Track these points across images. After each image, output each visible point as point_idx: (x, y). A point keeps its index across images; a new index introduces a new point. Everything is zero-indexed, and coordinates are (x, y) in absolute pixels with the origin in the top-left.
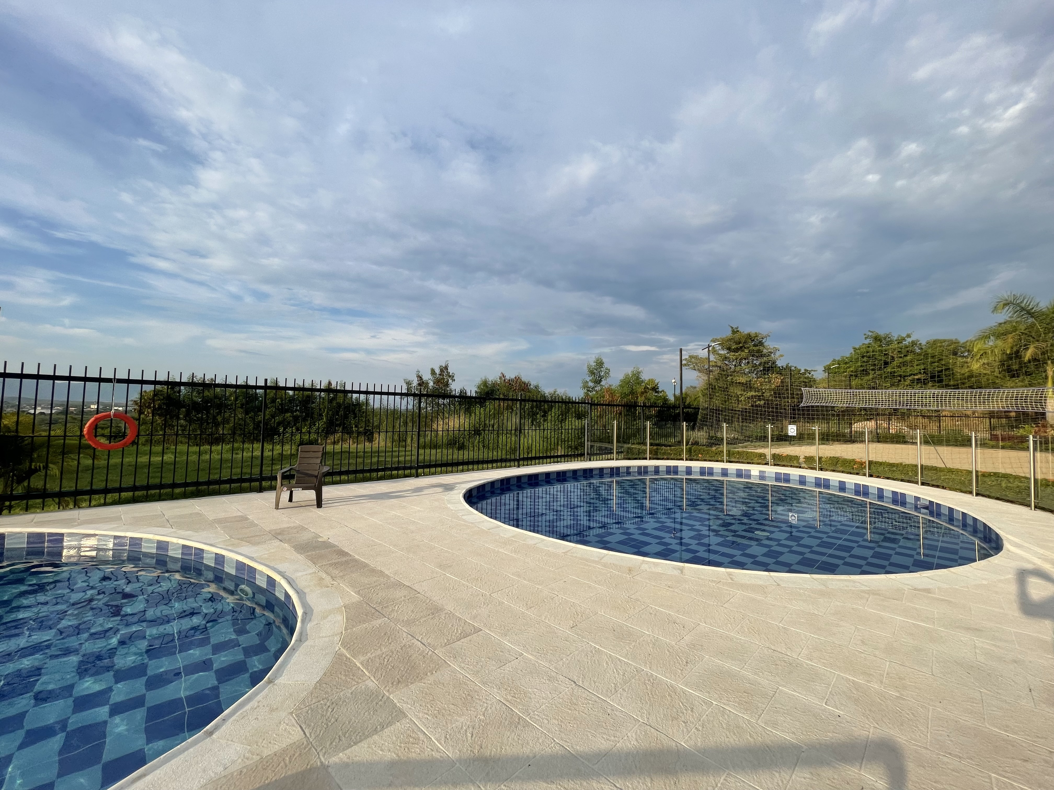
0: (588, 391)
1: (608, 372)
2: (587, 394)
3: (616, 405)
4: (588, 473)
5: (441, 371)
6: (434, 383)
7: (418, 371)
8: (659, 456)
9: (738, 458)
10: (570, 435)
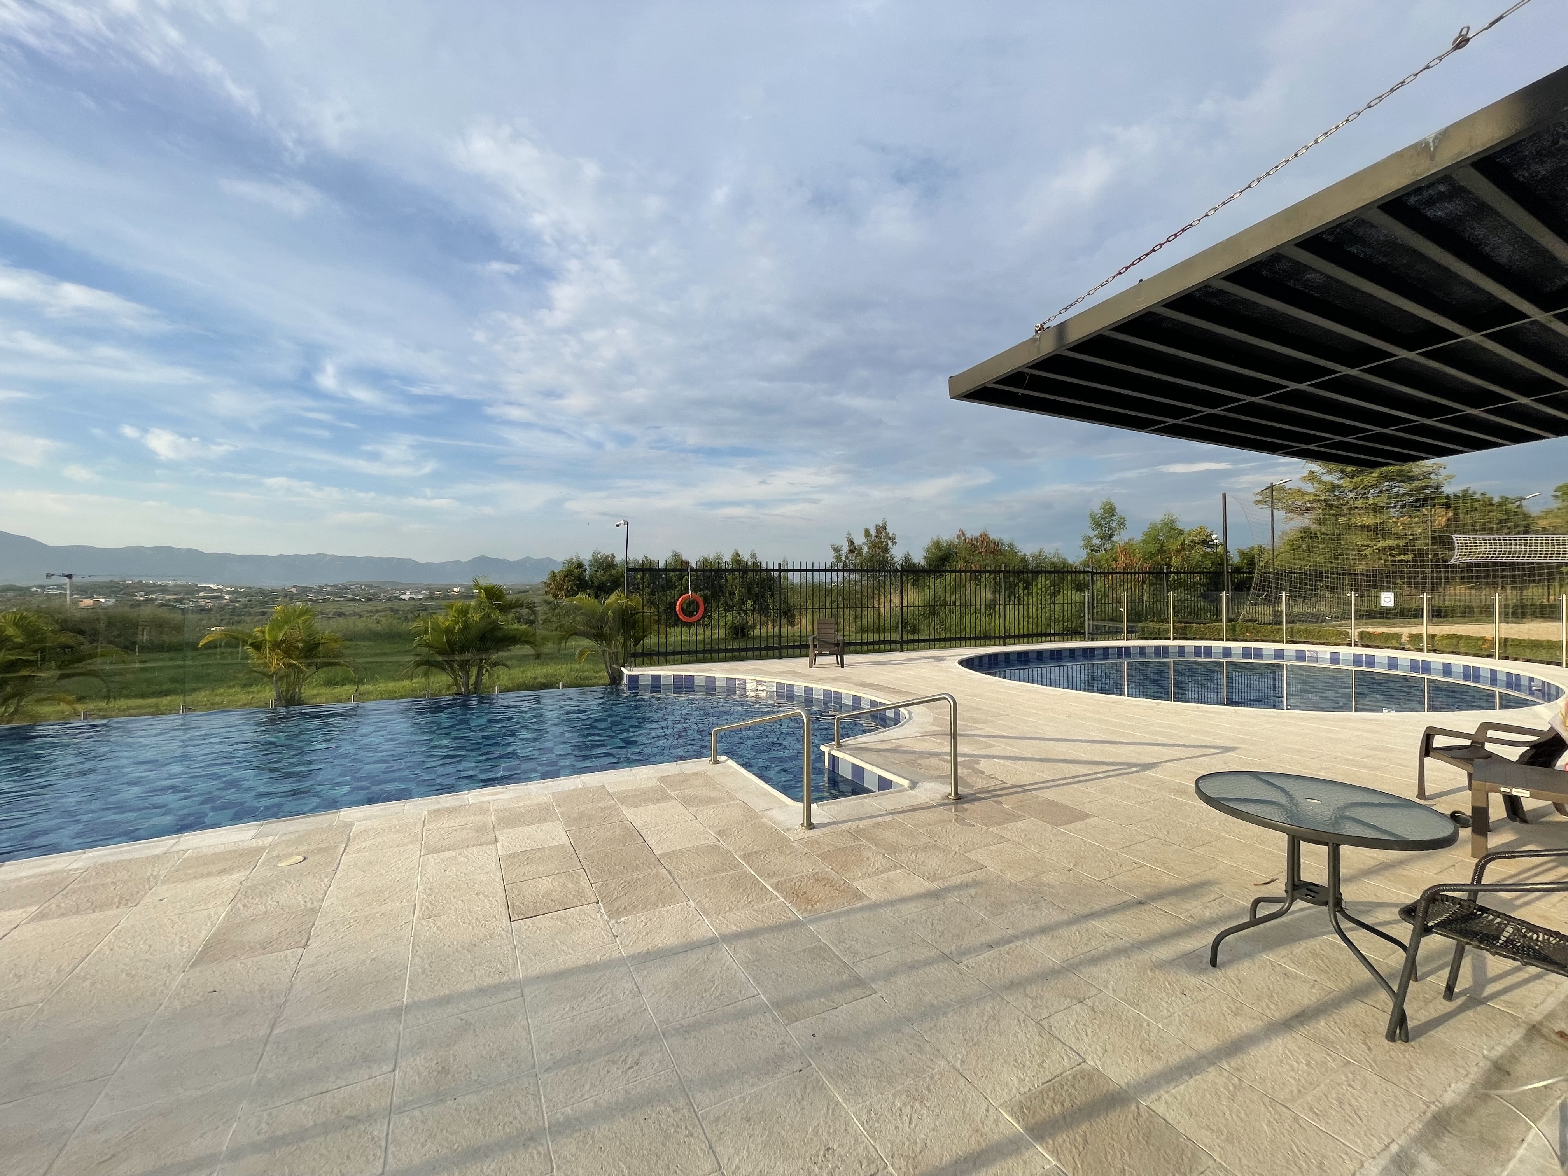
0: (1092, 551)
1: (1122, 523)
2: (1091, 556)
3: (1135, 573)
4: (1089, 653)
5: (877, 532)
6: (869, 548)
7: (849, 534)
8: (1188, 636)
9: (1306, 638)
10: (1065, 613)
